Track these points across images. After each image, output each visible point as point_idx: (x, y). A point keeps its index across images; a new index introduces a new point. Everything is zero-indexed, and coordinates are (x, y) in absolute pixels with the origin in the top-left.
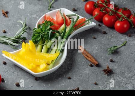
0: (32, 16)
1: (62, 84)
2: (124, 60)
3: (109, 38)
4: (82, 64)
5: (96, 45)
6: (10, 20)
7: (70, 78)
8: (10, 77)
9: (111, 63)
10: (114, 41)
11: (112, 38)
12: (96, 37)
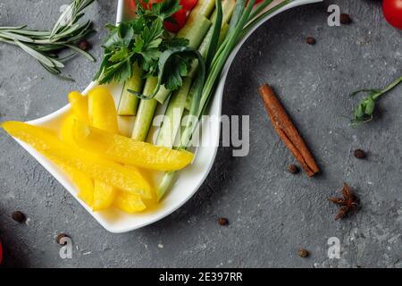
1: (199, 246)
2: (397, 152)
3: (358, 43)
7: (225, 222)
9: (356, 160)
10: (373, 61)
11: (368, 46)
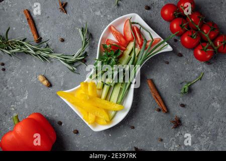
0: (95, 14)
1: (124, 136)
2: (196, 105)
3: (184, 64)
4: (149, 106)
5: (167, 74)
6: (69, 18)
7: (133, 128)
8: (67, 118)
9: (181, 107)
10: (189, 71)
11: (188, 65)
12: (169, 61)
